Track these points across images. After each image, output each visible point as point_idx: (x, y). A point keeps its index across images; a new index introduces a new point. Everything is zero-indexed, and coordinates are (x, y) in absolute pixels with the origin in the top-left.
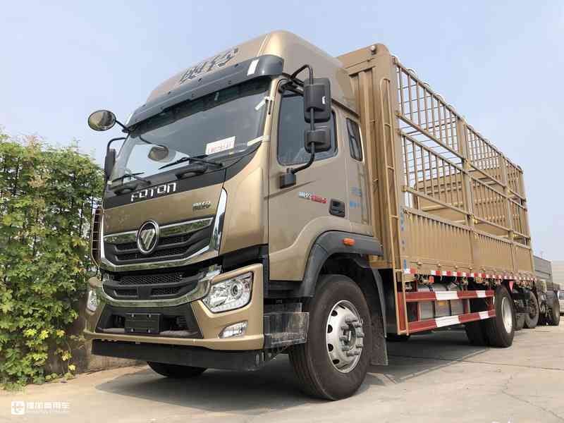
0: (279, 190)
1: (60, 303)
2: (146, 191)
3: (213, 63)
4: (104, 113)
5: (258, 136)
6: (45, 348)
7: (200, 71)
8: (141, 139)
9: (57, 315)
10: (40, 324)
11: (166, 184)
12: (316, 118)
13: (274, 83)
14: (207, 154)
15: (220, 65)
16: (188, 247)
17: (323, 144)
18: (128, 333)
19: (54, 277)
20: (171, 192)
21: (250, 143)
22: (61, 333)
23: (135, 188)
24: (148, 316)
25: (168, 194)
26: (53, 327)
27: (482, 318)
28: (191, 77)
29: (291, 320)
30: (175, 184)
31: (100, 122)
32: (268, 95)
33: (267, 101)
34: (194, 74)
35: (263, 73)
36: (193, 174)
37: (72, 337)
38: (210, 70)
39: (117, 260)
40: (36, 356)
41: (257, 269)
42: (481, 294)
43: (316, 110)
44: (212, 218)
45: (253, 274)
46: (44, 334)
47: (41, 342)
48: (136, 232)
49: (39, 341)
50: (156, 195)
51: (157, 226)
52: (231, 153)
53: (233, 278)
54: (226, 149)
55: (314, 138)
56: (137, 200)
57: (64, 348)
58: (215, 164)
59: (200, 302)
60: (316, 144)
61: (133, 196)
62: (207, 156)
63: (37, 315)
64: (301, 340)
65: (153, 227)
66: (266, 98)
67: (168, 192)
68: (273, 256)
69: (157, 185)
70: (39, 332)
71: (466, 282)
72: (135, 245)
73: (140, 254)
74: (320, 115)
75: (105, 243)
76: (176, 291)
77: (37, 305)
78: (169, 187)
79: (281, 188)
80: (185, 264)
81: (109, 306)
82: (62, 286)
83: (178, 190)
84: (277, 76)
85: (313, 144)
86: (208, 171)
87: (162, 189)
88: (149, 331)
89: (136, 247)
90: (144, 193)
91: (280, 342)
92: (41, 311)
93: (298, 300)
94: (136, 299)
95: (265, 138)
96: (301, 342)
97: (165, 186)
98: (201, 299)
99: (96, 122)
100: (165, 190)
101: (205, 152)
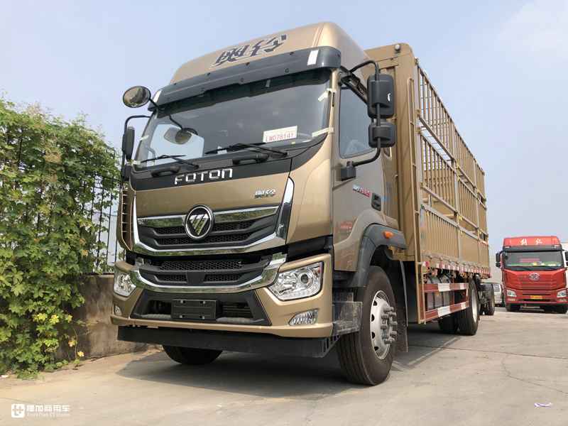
0: (341, 183)
1: (68, 286)
2: (195, 175)
3: (257, 47)
4: (139, 90)
5: (323, 128)
6: (56, 334)
7: (241, 55)
8: (171, 119)
9: (67, 299)
10: (50, 309)
11: (221, 169)
12: (382, 114)
13: (334, 75)
14: (264, 141)
15: (267, 51)
16: (249, 234)
17: (389, 140)
18: (173, 319)
19: (64, 259)
20: (227, 178)
21: (315, 134)
22: (69, 318)
23: (178, 171)
24: (202, 302)
25: (223, 179)
26: (62, 311)
27: (462, 309)
28: (230, 60)
29: (343, 309)
30: (231, 170)
31: (133, 99)
32: (331, 87)
33: (330, 92)
34: (233, 56)
35: (323, 64)
36: (252, 161)
37: (80, 322)
38: (254, 54)
39: (157, 244)
40: (48, 342)
41: (327, 259)
42: (462, 286)
43: (382, 106)
44: (278, 207)
45: (323, 265)
46: (55, 319)
47: (52, 328)
48: (183, 217)
49: (49, 327)
50: (207, 179)
51: (209, 211)
52: (293, 143)
53: (302, 268)
54: (286, 138)
55: (379, 134)
56: (183, 183)
57: (71, 334)
58: (279, 152)
59: (266, 289)
60: (383, 139)
61: (176, 179)
62: (264, 143)
63: (47, 299)
64: (356, 328)
65: (205, 212)
66: (328, 89)
67: (223, 177)
68: (337, 246)
69: (209, 170)
70: (50, 316)
71: (455, 275)
72: (183, 229)
73: (188, 240)
74: (386, 112)
75: (139, 226)
76: (236, 278)
77: (47, 288)
78: (223, 173)
79: (342, 180)
80: (247, 251)
81: (147, 292)
82: (73, 268)
83: (235, 177)
84: (335, 69)
85: (379, 139)
86: (270, 159)
87: (215, 174)
88: (204, 318)
89: (185, 232)
90: (191, 177)
91: (343, 330)
92: (52, 295)
93: (349, 290)
94: (185, 285)
95: (330, 130)
96: (356, 330)
97: (219, 172)
98: (267, 287)
99: (129, 98)
100: (219, 175)
101: (262, 139)
